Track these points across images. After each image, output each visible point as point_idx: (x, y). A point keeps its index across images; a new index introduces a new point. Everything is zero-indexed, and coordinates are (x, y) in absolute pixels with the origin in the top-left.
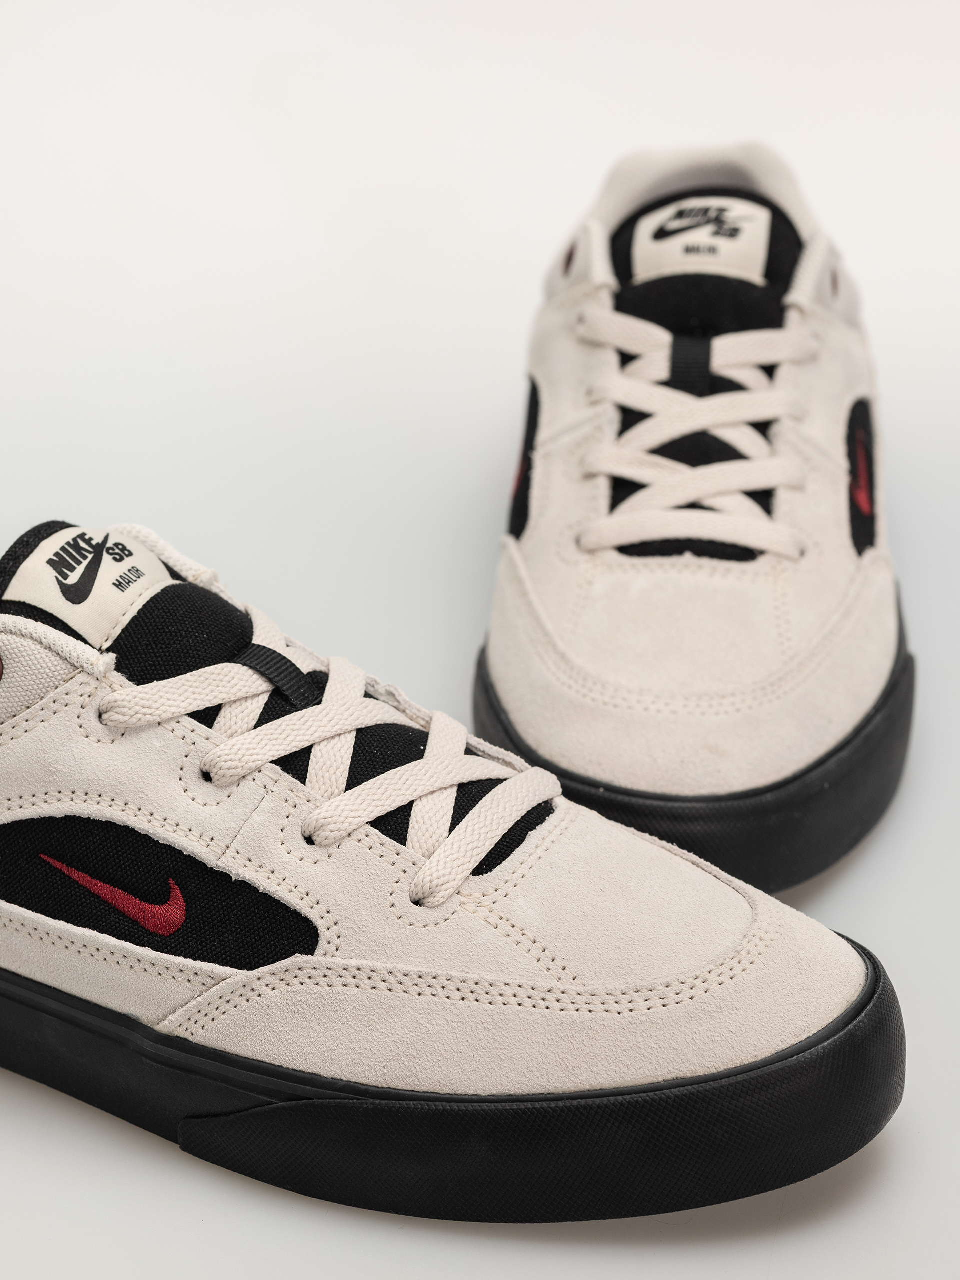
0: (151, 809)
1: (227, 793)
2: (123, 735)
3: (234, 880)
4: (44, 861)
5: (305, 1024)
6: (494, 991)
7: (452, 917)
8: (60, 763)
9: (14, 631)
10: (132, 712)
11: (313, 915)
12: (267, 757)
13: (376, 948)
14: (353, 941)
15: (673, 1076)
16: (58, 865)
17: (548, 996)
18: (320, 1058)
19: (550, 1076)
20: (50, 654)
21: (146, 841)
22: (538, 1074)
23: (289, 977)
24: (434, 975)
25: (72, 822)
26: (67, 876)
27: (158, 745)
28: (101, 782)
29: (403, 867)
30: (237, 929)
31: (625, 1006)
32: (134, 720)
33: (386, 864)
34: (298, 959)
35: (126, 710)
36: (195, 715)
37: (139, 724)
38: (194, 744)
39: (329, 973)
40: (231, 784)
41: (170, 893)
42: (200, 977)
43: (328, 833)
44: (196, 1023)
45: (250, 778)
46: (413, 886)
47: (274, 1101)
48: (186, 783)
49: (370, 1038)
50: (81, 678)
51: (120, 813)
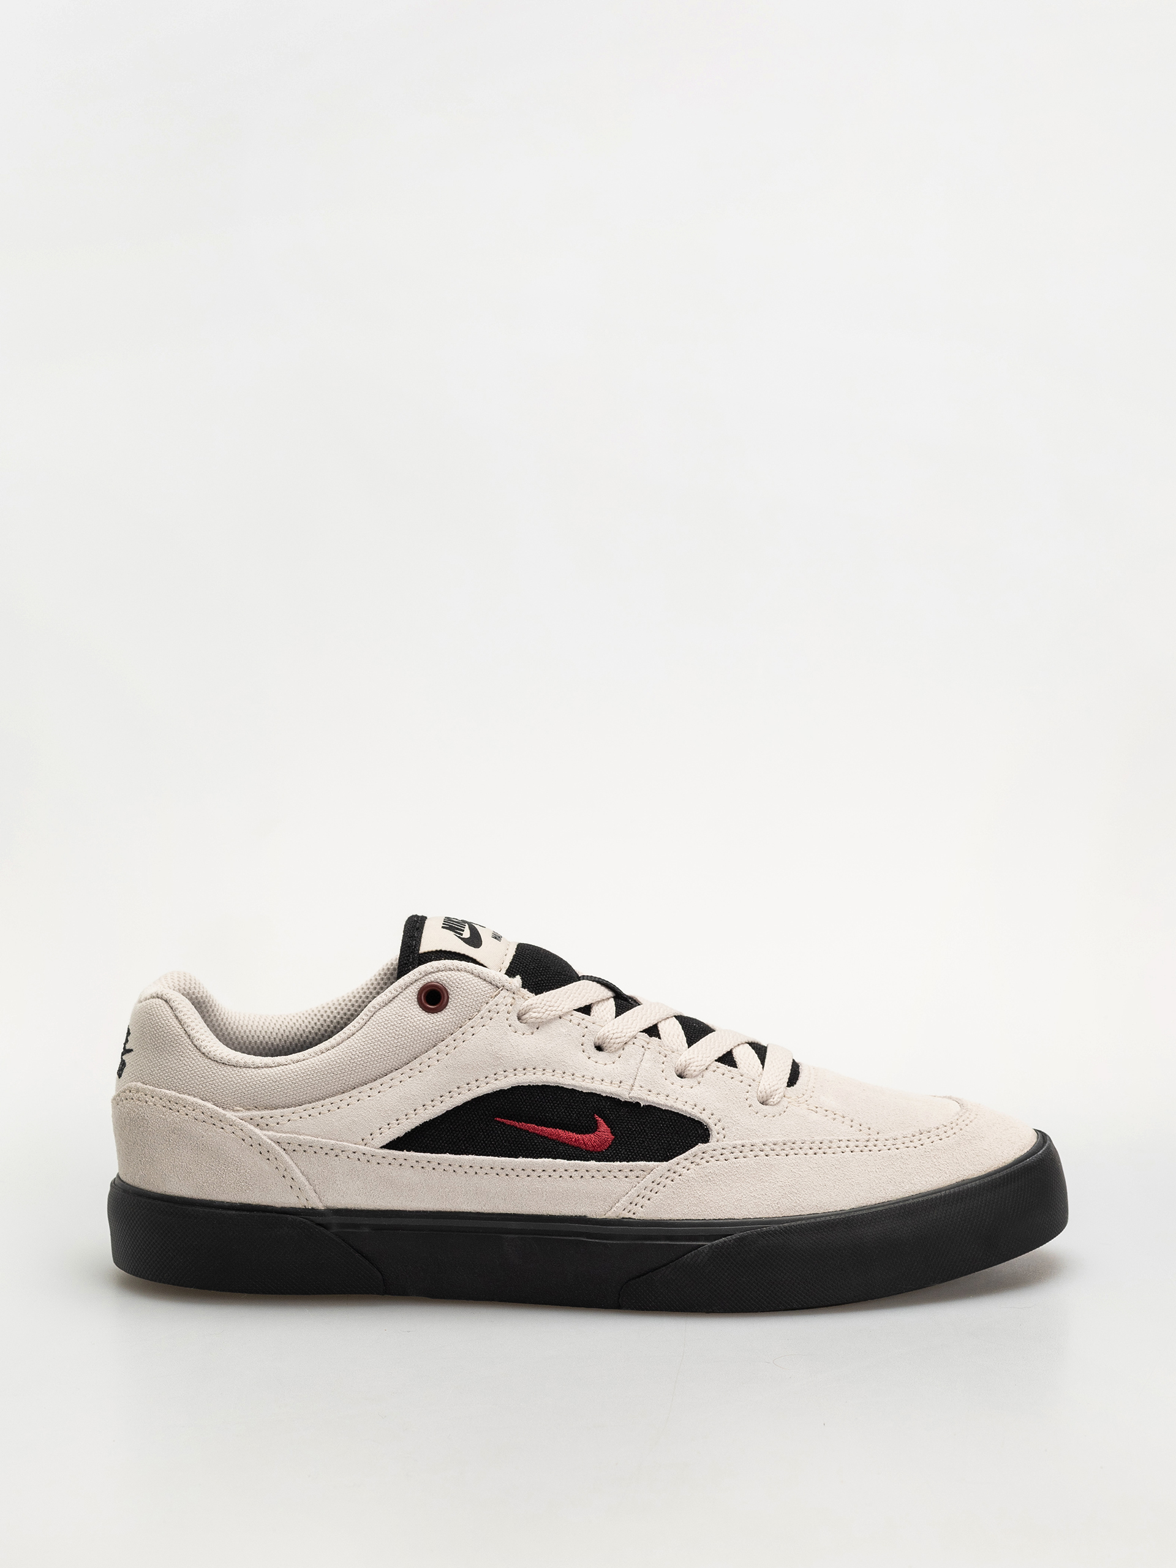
0: (572, 1071)
1: (618, 1055)
2: (538, 1028)
3: (642, 1105)
4: (499, 1122)
5: (716, 1187)
6: (834, 1145)
7: (787, 1110)
8: (503, 1050)
9: (452, 968)
10: (543, 1010)
11: (704, 1117)
12: (636, 1029)
13: (749, 1132)
14: (733, 1130)
15: (961, 1179)
16: (508, 1122)
17: (868, 1144)
18: (731, 1207)
19: (887, 1190)
20: (480, 980)
21: (573, 1092)
22: (878, 1190)
23: (698, 1160)
24: (793, 1141)
25: (517, 1091)
26: (519, 1128)
27: (564, 1031)
28: (534, 1059)
29: (748, 1083)
30: (652, 1137)
31: (917, 1143)
32: (545, 1015)
33: (737, 1082)
34: (701, 1147)
35: (539, 1009)
36: (579, 1010)
37: (549, 1017)
38: (586, 1027)
39: (724, 1151)
40: (619, 1049)
41: (597, 1124)
42: (635, 1172)
43: (693, 1068)
44: (636, 1205)
45: (631, 1043)
46: (759, 1093)
47: (704, 1243)
48: (588, 1053)
49: (763, 1187)
50: (504, 993)
51: (552, 1077)
